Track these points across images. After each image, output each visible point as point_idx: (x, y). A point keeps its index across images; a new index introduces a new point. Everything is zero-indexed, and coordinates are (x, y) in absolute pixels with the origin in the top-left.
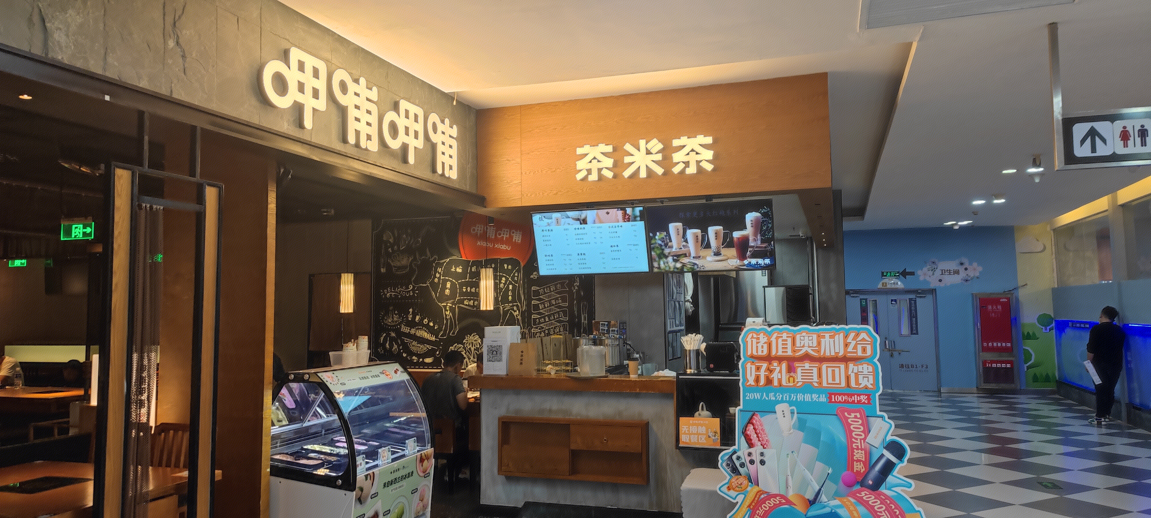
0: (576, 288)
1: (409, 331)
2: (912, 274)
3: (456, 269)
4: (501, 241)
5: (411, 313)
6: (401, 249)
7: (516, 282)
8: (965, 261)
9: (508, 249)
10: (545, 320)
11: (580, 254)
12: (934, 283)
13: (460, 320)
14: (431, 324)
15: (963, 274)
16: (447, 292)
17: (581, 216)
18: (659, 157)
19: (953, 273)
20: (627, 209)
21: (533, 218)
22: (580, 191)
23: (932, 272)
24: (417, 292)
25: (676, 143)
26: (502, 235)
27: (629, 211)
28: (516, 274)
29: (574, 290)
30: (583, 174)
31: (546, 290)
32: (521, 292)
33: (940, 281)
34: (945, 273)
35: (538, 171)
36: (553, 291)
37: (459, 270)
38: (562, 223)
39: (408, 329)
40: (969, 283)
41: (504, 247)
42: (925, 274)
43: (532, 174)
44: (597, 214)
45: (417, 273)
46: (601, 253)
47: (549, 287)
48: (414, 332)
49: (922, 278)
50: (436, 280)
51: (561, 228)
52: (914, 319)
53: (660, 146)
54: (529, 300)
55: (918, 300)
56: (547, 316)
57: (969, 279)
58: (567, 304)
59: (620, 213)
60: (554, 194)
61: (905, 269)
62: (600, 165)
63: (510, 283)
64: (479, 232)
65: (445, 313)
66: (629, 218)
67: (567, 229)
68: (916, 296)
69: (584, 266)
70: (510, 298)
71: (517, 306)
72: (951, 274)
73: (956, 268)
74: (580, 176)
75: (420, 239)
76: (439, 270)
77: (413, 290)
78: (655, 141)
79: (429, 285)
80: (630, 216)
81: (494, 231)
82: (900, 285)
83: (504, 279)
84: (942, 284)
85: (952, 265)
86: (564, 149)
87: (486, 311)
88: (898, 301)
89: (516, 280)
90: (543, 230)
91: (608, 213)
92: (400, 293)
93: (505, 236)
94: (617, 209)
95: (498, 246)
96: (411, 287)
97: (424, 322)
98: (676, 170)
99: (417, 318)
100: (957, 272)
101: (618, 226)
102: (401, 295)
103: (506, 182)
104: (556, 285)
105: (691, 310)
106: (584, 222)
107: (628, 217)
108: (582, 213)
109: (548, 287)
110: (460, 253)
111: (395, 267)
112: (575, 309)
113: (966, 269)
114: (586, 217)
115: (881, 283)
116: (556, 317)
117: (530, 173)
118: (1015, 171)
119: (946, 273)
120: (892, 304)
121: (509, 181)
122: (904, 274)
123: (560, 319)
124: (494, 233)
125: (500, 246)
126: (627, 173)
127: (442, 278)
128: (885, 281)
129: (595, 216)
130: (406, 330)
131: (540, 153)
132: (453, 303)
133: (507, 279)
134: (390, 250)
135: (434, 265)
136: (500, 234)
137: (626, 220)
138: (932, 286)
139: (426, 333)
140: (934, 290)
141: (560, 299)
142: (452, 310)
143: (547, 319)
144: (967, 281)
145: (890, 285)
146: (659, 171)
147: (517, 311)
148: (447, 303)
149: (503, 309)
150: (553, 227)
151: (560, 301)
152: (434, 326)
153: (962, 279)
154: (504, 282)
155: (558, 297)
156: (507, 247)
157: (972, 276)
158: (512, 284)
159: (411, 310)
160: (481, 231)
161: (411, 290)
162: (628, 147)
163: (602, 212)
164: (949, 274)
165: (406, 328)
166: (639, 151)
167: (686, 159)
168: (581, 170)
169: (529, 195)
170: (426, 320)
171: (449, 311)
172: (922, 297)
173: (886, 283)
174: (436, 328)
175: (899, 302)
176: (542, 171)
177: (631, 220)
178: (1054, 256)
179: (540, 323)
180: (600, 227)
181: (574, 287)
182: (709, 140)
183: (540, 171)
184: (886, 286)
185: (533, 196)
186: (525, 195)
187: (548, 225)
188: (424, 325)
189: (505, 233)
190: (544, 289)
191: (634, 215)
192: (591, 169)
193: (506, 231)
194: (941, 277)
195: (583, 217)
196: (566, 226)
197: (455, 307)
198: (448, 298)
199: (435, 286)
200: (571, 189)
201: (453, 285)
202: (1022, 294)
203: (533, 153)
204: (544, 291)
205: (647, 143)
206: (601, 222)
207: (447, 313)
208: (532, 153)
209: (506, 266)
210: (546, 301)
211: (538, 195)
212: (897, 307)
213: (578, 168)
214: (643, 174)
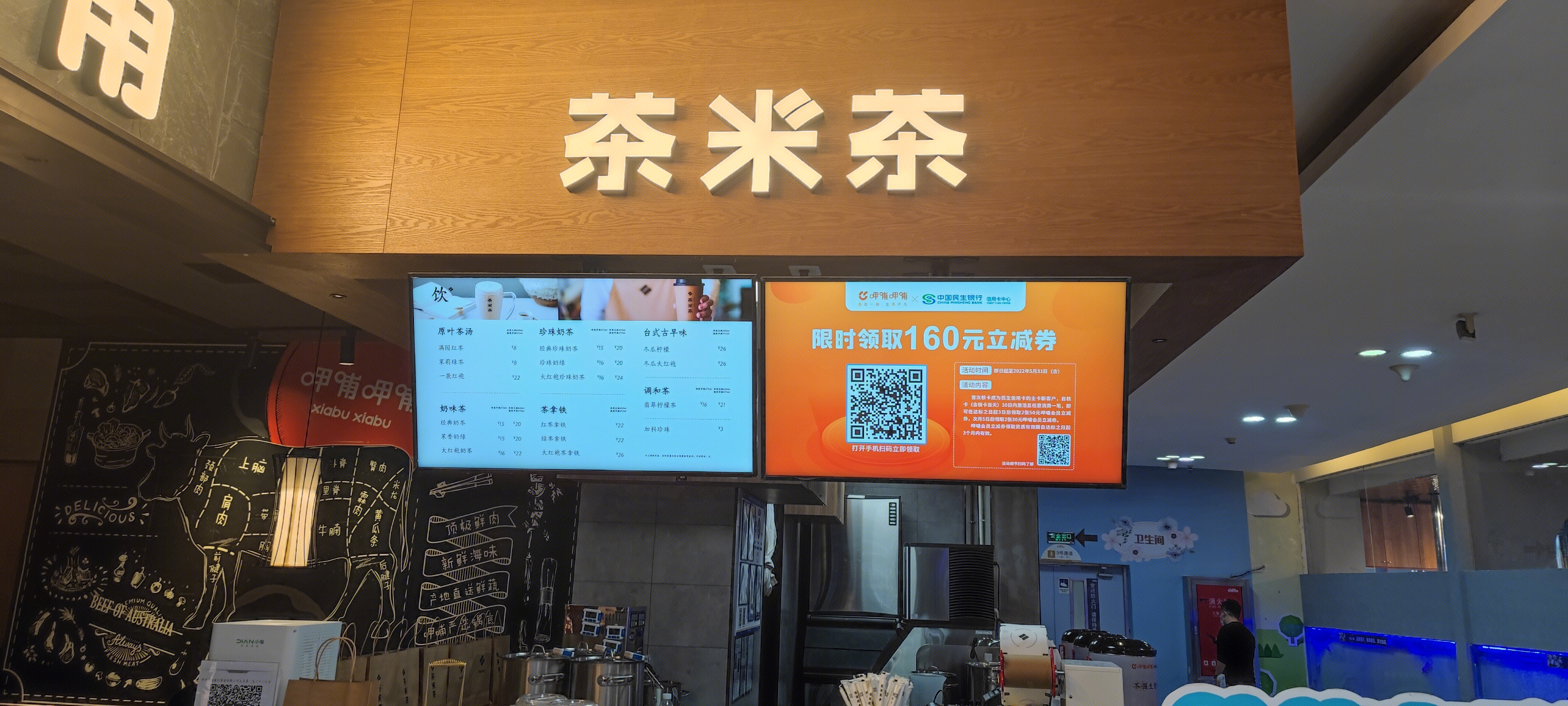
0: (535, 524)
1: (109, 608)
2: (1094, 538)
3: (250, 467)
4: (370, 408)
5: (122, 565)
6: (124, 411)
7: (393, 503)
8: (1172, 522)
9: (384, 426)
10: (452, 596)
11: (549, 408)
12: (1125, 559)
13: (242, 589)
14: (170, 595)
15: (1169, 544)
16: (222, 518)
17: (563, 294)
18: (810, 139)
19: (1154, 542)
20: (703, 281)
21: (416, 291)
22: (568, 222)
23: (1123, 538)
24: (147, 514)
25: (861, 103)
26: (374, 394)
27: (710, 287)
28: (396, 486)
29: (530, 529)
30: (584, 169)
31: (462, 524)
32: (402, 527)
33: (1135, 552)
34: (1142, 540)
35: (445, 158)
36: (481, 528)
37: (257, 468)
38: (504, 312)
39: (107, 603)
40: (1178, 559)
41: (375, 421)
42: (1112, 541)
43: (427, 163)
44: (614, 293)
45: (153, 469)
46: (613, 410)
47: (471, 518)
48: (122, 612)
49: (1107, 547)
50: (199, 488)
51: (499, 326)
52: (1094, 614)
53: (814, 110)
54: (419, 547)
55: (1101, 582)
56: (456, 586)
57: (1179, 552)
58: (510, 560)
59: (682, 293)
60: (488, 226)
61: (1083, 530)
62: (635, 150)
63: (379, 505)
64: (319, 384)
65: (209, 569)
66: (708, 309)
67: (516, 332)
68: (1098, 575)
69: (560, 446)
70: (374, 539)
71: (389, 560)
72: (1152, 542)
73: (1159, 534)
74: (571, 176)
75: (174, 392)
76: (211, 466)
77: (137, 510)
78: (799, 96)
79: (179, 499)
80: (711, 303)
81: (357, 384)
82: (1076, 557)
83: (364, 494)
84: (1138, 559)
85: (1153, 529)
86: (532, 103)
87: (284, 568)
88: (1071, 583)
89: (395, 497)
90: (442, 330)
91: (646, 290)
92: (102, 517)
93: (381, 397)
94: (675, 281)
95: (361, 419)
96: (133, 502)
97: (152, 588)
98: (859, 177)
99: (137, 578)
100: (1160, 540)
101: (674, 331)
102: (106, 521)
103: (343, 180)
104: (487, 516)
105: (771, 586)
106: (572, 311)
107: (705, 305)
108: (567, 286)
109: (468, 518)
110: (267, 429)
111: (101, 452)
112: (528, 574)
113: (1174, 536)
114: (579, 299)
115: (1046, 552)
116: (478, 589)
117: (420, 162)
118: (1383, 352)
119: (1144, 541)
120: (1061, 587)
121: (353, 180)
122: (1081, 538)
123: (490, 594)
124: (356, 388)
125: (365, 420)
126: (713, 178)
127: (213, 485)
128: (1053, 548)
129: (606, 295)
130: (104, 606)
131: (459, 108)
132: (230, 547)
133: (372, 495)
134: (96, 412)
135: (199, 452)
136: (369, 392)
137: (698, 315)
138: (1123, 561)
139: (152, 617)
140: (1125, 568)
141: (493, 547)
142: (227, 562)
143: (457, 595)
144: (1175, 555)
145: (1060, 555)
146: (809, 177)
147: (388, 572)
148: (216, 546)
149: (354, 565)
150: (476, 322)
151: (493, 552)
152: (175, 600)
153: (1168, 553)
154: (364, 502)
155: (490, 544)
156: (382, 423)
157: (1183, 547)
158: (382, 507)
159: (123, 558)
160: (324, 381)
161: (133, 509)
162: (721, 106)
163: (629, 286)
164: (1148, 542)
165: (102, 602)
166: (754, 121)
167: (888, 149)
168: (574, 161)
169: (410, 223)
170: (157, 584)
171: (218, 566)
172: (1107, 577)
173: (1054, 552)
174: (179, 604)
175: (1071, 585)
176: (458, 158)
177: (713, 316)
178: (1302, 524)
179: (439, 603)
180: (617, 331)
181: (530, 520)
182: (955, 103)
183: (452, 158)
184: (1054, 557)
185: (423, 226)
186: (398, 223)
187: (461, 314)
188: (149, 596)
189: (383, 389)
190: (458, 522)
191: (725, 300)
192: (607, 159)
193: (384, 386)
194: (1136, 547)
195: (570, 296)
196: (517, 323)
197: (236, 555)
198: (223, 532)
199: (193, 503)
200: (541, 214)
201: (238, 502)
202: (1257, 581)
203: (437, 108)
204: (459, 527)
205: (776, 100)
206: (623, 316)
207: (212, 570)
208: (434, 107)
209: (373, 464)
210: (459, 552)
211: (438, 223)
212: (1068, 592)
213: (570, 153)
214: (761, 183)
